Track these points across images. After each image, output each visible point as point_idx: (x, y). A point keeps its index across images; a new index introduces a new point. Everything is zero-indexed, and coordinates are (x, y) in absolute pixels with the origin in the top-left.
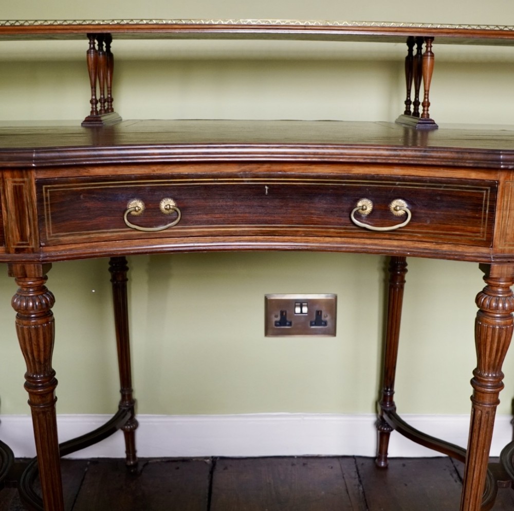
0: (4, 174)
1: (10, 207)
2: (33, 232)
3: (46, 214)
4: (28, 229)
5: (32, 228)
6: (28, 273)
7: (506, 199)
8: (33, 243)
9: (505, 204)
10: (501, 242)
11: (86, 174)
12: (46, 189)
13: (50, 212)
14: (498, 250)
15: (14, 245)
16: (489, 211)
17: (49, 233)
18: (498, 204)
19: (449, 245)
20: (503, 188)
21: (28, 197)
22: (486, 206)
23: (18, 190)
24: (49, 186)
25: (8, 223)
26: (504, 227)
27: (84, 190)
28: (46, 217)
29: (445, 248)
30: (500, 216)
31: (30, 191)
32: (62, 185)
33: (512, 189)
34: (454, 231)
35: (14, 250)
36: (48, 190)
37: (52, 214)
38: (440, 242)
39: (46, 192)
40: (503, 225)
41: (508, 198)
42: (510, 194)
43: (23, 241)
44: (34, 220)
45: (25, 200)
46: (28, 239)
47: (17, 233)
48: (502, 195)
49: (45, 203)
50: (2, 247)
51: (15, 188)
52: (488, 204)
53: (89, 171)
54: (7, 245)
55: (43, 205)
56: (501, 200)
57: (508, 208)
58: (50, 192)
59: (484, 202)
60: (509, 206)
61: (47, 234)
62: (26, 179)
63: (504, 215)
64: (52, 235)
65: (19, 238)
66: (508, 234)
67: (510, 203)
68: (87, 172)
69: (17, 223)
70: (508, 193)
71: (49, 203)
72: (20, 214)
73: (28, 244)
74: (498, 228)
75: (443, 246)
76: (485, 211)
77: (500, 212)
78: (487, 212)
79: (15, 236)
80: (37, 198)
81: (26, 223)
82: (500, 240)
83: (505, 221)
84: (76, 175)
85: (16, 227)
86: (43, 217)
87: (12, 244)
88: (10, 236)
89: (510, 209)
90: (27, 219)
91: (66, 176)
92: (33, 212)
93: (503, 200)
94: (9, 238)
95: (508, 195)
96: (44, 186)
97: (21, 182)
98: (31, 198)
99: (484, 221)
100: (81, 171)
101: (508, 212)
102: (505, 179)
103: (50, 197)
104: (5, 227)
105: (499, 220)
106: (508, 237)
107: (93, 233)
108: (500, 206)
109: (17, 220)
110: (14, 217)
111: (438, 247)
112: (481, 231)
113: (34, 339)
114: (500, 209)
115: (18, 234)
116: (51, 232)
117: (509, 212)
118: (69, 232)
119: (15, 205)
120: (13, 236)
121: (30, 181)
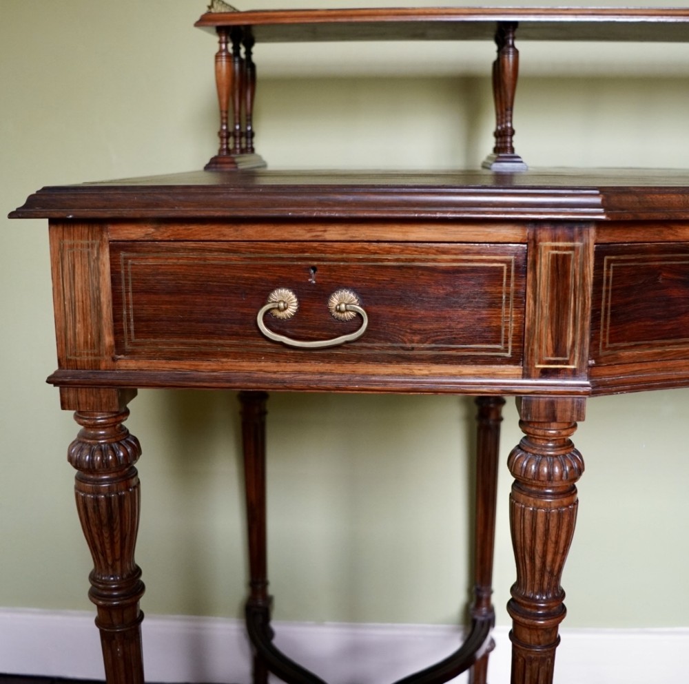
0: (538, 232)
1: (542, 294)
2: (578, 342)
3: (603, 308)
4: (571, 334)
5: (579, 332)
6: (559, 414)
8: (576, 361)
11: (671, 238)
12: (610, 261)
13: (609, 304)
15: (539, 363)
17: (604, 344)
21: (578, 277)
23: (560, 263)
24: (613, 257)
25: (534, 323)
27: (665, 266)
28: (603, 314)
31: (583, 266)
32: (633, 257)
35: (538, 372)
36: (612, 265)
37: (612, 307)
39: (608, 267)
43: (557, 356)
44: (583, 319)
45: (571, 281)
46: (568, 353)
47: (548, 341)
49: (604, 288)
50: (517, 367)
51: (556, 258)
53: (677, 232)
54: (528, 364)
55: (601, 291)
58: (614, 267)
61: (601, 343)
62: (578, 244)
64: (608, 345)
65: (551, 352)
68: (673, 235)
69: (552, 323)
71: (610, 288)
72: (558, 307)
73: (567, 363)
79: (544, 347)
80: (594, 278)
81: (567, 324)
84: (657, 238)
85: (549, 331)
86: (599, 312)
87: (536, 361)
88: (536, 347)
90: (572, 315)
91: (642, 240)
92: (584, 304)
94: (532, 350)
96: (606, 258)
97: (567, 249)
98: (584, 278)
100: (664, 232)
103: (613, 277)
104: (528, 330)
107: (669, 345)
109: (552, 318)
110: (546, 312)
113: (553, 532)
115: (550, 341)
116: (607, 341)
118: (634, 341)
119: (552, 291)
120: (540, 347)
121: (586, 247)
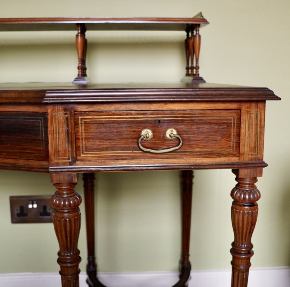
7: (54, 126)
9: (54, 129)
10: (55, 157)
14: (54, 163)
16: (44, 135)
18: (49, 129)
19: (23, 161)
20: (52, 118)
22: (42, 131)
26: (56, 146)
29: (21, 162)
30: (51, 138)
33: (58, 118)
34: (26, 150)
38: (18, 158)
40: (55, 144)
41: (56, 125)
42: (57, 121)
48: (51, 123)
52: (43, 130)
56: (51, 126)
57: (57, 132)
59: (40, 128)
60: (57, 130)
63: (55, 138)
66: (60, 151)
67: (58, 128)
70: (56, 120)
74: (52, 147)
75: (20, 161)
76: (42, 134)
77: (51, 136)
78: (43, 135)
82: (54, 155)
83: (56, 141)
89: (59, 133)
93: (52, 126)
95: (56, 123)
99: (43, 142)
101: (57, 135)
102: (52, 111)
105: (51, 141)
106: (60, 153)
108: (51, 130)
111: (16, 162)
112: (42, 150)
114: (51, 133)
117: (59, 135)
